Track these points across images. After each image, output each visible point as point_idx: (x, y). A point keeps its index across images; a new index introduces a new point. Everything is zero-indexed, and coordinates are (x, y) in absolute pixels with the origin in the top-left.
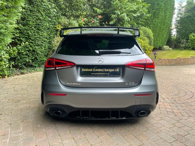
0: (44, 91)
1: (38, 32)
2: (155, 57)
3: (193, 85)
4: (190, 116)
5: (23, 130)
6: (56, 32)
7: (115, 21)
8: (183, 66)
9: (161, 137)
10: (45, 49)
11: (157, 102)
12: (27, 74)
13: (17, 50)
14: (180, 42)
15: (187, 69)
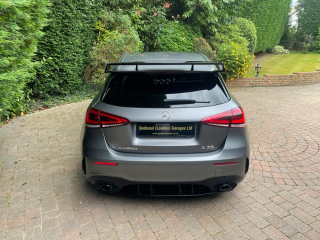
0: (86, 158)
1: (66, 40)
2: (258, 73)
3: (311, 127)
4: (297, 185)
5: (60, 210)
6: (95, 35)
7: (192, 13)
8: (301, 87)
9: (249, 219)
10: (78, 66)
11: (246, 171)
12: (53, 108)
13: (36, 71)
14: (302, 40)
15: (308, 93)
